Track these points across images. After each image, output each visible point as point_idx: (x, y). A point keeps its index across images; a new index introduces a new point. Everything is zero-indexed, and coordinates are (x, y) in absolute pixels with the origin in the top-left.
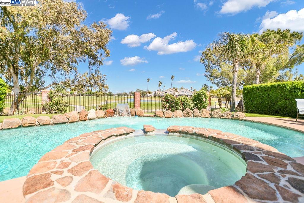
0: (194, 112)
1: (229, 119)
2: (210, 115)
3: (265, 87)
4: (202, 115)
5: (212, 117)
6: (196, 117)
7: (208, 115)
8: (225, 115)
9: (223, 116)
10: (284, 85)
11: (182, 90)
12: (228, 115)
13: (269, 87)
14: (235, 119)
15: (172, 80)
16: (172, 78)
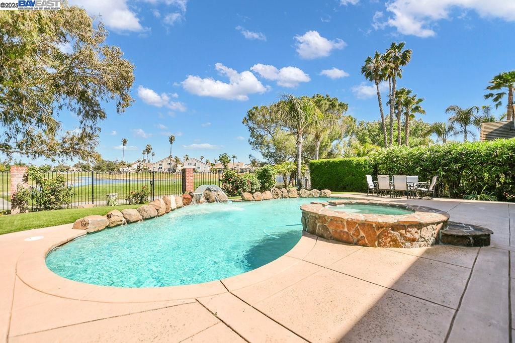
0: (283, 192)
1: (317, 197)
2: (298, 194)
3: (333, 162)
4: (290, 195)
5: (301, 197)
6: (286, 198)
7: (296, 195)
8: (314, 194)
9: (311, 194)
10: (350, 161)
11: (189, 161)
12: (316, 193)
13: (337, 163)
14: (322, 197)
15: (171, 143)
16: (172, 140)
